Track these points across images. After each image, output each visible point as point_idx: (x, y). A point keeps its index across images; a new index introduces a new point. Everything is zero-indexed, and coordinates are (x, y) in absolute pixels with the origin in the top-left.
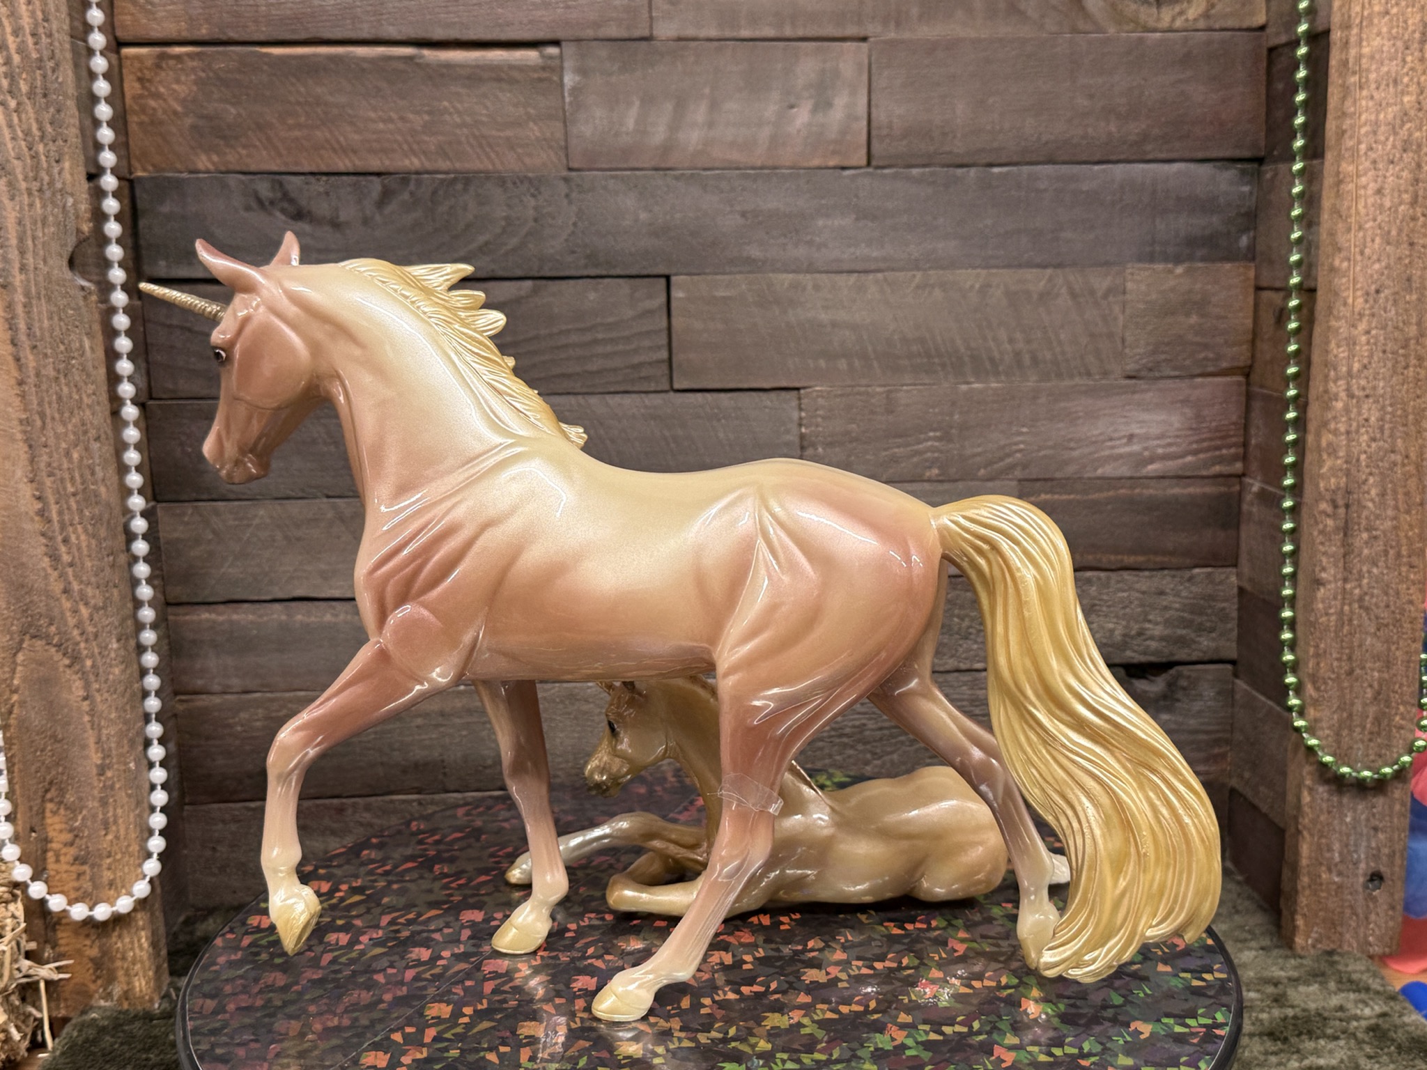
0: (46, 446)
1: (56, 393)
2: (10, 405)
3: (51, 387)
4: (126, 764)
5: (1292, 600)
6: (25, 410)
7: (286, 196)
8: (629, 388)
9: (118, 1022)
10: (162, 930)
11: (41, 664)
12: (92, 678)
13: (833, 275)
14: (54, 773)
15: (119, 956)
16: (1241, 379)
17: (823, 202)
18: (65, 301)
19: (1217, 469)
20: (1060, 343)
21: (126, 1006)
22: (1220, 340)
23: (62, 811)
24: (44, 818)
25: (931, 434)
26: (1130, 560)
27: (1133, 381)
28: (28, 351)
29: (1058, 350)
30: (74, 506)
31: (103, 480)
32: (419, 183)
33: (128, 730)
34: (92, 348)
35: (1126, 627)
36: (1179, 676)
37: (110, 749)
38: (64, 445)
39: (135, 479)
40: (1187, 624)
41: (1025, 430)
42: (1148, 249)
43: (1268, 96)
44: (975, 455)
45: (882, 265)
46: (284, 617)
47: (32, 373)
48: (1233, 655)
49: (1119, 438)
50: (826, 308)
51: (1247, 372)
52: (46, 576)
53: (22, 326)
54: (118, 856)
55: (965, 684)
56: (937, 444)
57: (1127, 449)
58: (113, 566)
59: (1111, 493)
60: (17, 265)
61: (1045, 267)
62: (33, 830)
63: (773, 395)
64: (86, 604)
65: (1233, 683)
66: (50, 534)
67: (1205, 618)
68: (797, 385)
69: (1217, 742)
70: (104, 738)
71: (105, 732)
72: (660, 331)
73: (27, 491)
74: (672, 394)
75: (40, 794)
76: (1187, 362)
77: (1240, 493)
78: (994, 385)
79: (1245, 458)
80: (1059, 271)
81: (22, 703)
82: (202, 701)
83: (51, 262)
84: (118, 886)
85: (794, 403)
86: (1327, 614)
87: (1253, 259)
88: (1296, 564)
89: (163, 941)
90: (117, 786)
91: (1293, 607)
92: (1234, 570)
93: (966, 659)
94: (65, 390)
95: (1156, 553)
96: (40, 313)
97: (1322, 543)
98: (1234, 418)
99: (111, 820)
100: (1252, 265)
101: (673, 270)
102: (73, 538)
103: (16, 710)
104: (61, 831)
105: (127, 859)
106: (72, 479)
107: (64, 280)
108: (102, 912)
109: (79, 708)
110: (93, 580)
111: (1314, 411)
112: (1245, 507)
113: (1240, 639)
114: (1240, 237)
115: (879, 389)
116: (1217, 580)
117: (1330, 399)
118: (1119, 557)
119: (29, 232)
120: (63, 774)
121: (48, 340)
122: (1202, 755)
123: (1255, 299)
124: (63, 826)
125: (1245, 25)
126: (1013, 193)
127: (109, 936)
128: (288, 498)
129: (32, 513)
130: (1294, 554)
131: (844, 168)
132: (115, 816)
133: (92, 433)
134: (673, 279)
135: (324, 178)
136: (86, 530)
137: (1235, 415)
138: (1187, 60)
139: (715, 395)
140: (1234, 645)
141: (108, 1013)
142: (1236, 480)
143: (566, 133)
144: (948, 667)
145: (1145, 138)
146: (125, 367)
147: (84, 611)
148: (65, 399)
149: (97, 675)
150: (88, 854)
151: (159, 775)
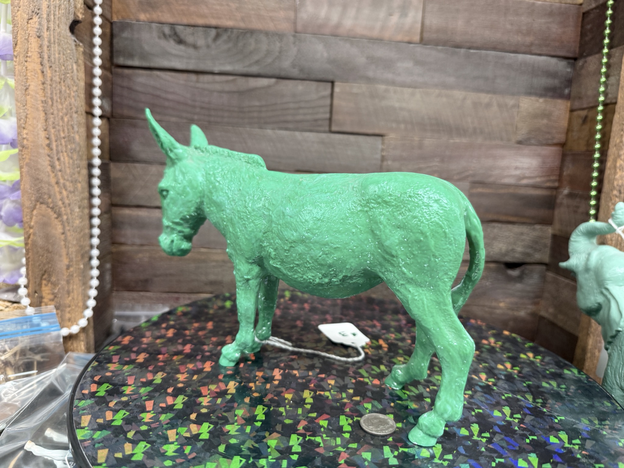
0: (52, 114)
1: (59, 89)
2: (38, 93)
3: (57, 86)
4: (79, 265)
6: (45, 96)
7: (176, 34)
8: (313, 129)
10: (92, 342)
11: (44, 216)
12: (66, 224)
14: (47, 267)
16: (561, 148)
17: (401, 56)
18: (66, 46)
19: (548, 184)
20: (492, 126)
22: (554, 131)
23: (50, 285)
24: (41, 287)
25: (436, 160)
26: (511, 219)
27: (519, 145)
28: (48, 68)
29: (491, 128)
30: (64, 144)
31: (78, 132)
32: (232, 32)
33: (82, 250)
35: (506, 247)
36: (526, 269)
37: (72, 258)
38: (61, 114)
40: (531, 248)
41: (474, 161)
42: (529, 90)
43: (581, 32)
44: (453, 170)
45: (423, 86)
47: (49, 79)
48: (547, 261)
50: (398, 101)
52: (49, 176)
53: (46, 57)
54: (73, 307)
56: (438, 164)
57: (514, 173)
58: (79, 173)
59: (506, 191)
60: (46, 27)
61: (488, 92)
62: (36, 292)
63: (371, 138)
64: (66, 190)
65: (546, 274)
66: (52, 155)
67: (537, 246)
68: (383, 134)
69: (537, 297)
70: (70, 253)
71: (71, 250)
72: (328, 105)
73: (43, 134)
74: (330, 133)
75: (40, 276)
76: (541, 139)
77: (556, 195)
78: (464, 140)
79: (560, 180)
80: (494, 95)
81: (34, 234)
82: (123, 248)
83: (61, 26)
84: (72, 321)
85: (380, 142)
87: (570, 98)
90: (75, 275)
92: (551, 226)
94: (64, 88)
95: (522, 217)
96: (54, 51)
98: (556, 165)
100: (569, 101)
101: (336, 80)
102: (62, 159)
103: (32, 237)
104: (49, 294)
105: (77, 309)
106: (63, 131)
107: (67, 36)
108: (65, 332)
109: (60, 238)
110: (70, 179)
112: (558, 201)
113: (550, 255)
114: (565, 89)
115: (416, 139)
116: (544, 231)
119: (52, 12)
120: (51, 267)
121: (57, 63)
122: (530, 301)
123: (570, 115)
124: (49, 292)
125: (575, 2)
126: (478, 61)
129: (44, 145)
131: (409, 43)
132: (73, 289)
133: (74, 109)
134: (335, 83)
135: (192, 28)
136: (68, 155)
137: (557, 163)
138: (551, 14)
139: (348, 135)
140: (548, 257)
142: (555, 190)
143: (296, 17)
145: (532, 44)
146: (97, 91)
147: (65, 193)
148: (63, 92)
149: (68, 223)
150: (60, 305)
151: (95, 273)
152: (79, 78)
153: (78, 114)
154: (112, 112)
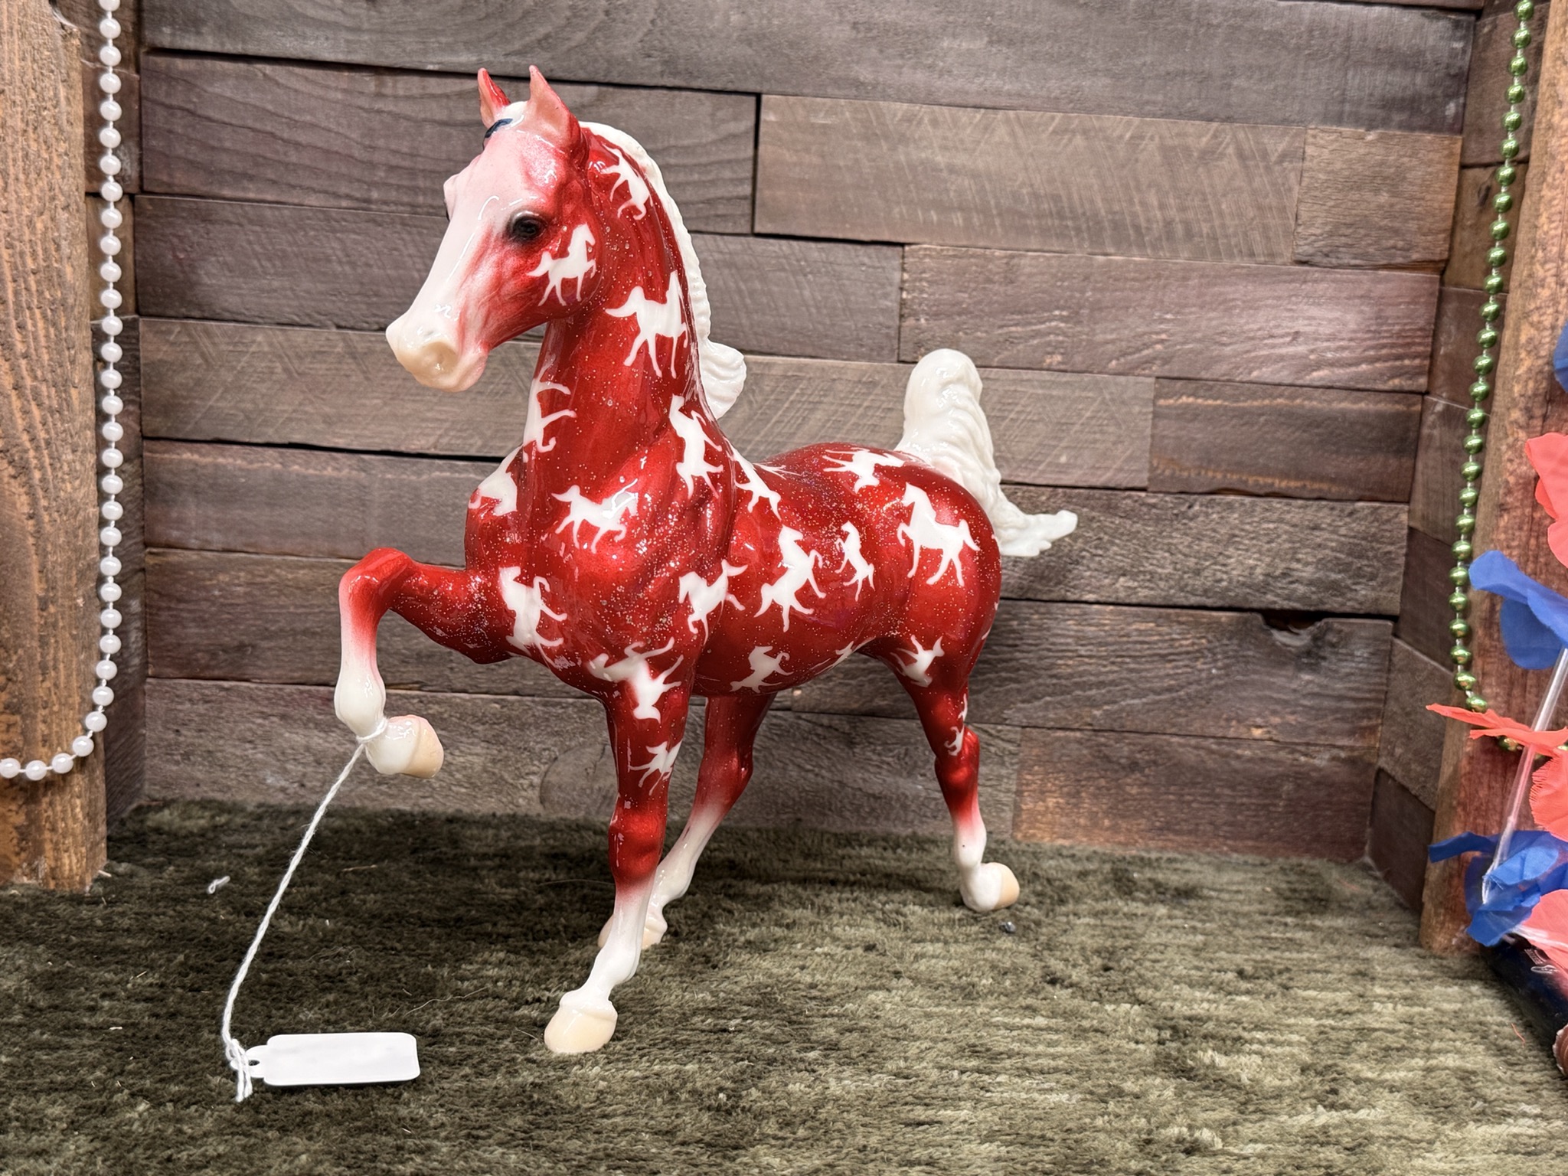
1: (23, 149)
4: (73, 599)
5: (1471, 531)
8: (702, 227)
9: (39, 902)
10: (102, 803)
12: (40, 493)
13: (954, 110)
15: (48, 825)
16: (1437, 276)
17: (951, 19)
18: (40, 40)
19: (1396, 382)
20: (1221, 214)
21: (52, 885)
22: (1413, 225)
25: (1057, 313)
26: (1281, 484)
27: (1306, 268)
29: (1217, 223)
30: (34, 287)
31: (69, 257)
33: (78, 559)
34: (68, 99)
35: (1268, 565)
36: (1329, 629)
37: (55, 580)
38: (27, 212)
39: (111, 271)
40: (1345, 568)
41: (1169, 316)
42: (1337, 108)
44: (1107, 342)
45: (1015, 102)
46: (278, 466)
48: (1395, 608)
49: (1282, 336)
50: (945, 148)
51: (1441, 267)
54: (56, 708)
55: (1072, 617)
56: (1062, 325)
57: (1291, 350)
58: (72, 362)
59: (1267, 402)
61: (1211, 120)
63: (871, 249)
64: (40, 405)
65: (1392, 644)
67: (1365, 562)
68: (902, 240)
69: (1367, 713)
70: (49, 566)
71: (51, 558)
72: (744, 160)
74: (751, 239)
76: (1371, 250)
77: (1421, 414)
78: (1137, 259)
79: (1430, 373)
80: (1227, 126)
82: (175, 557)
84: (52, 744)
85: (897, 263)
86: (1508, 547)
87: (1461, 131)
88: (1478, 487)
89: (102, 817)
90: (61, 624)
91: (1469, 539)
92: (1406, 507)
93: (1074, 587)
94: (34, 146)
95: (1313, 479)
96: (11, 51)
97: (1511, 461)
98: (1421, 323)
99: (51, 664)
100: (1459, 137)
101: (765, 88)
102: (29, 323)
105: (65, 711)
106: (34, 253)
107: (42, 14)
108: (36, 770)
109: (23, 528)
110: (49, 376)
111: (1514, 299)
112: (1425, 431)
113: (1405, 589)
114: (1447, 103)
115: (998, 253)
116: (1385, 517)
117: (1536, 285)
118: (1269, 480)
121: (18, 84)
122: (1347, 726)
123: (1460, 180)
126: (1180, 26)
127: (37, 802)
128: (292, 324)
130: (1478, 475)
132: (55, 659)
133: (61, 200)
134: (764, 98)
136: (44, 317)
137: (1422, 319)
139: (803, 244)
140: (1398, 597)
141: (30, 892)
142: (1419, 397)
144: (1053, 596)
146: (110, 136)
147: (36, 412)
148: (32, 157)
149: (46, 491)
150: (22, 702)
151: (111, 618)
152: (72, 118)
153: (70, 213)
154: (141, 178)
